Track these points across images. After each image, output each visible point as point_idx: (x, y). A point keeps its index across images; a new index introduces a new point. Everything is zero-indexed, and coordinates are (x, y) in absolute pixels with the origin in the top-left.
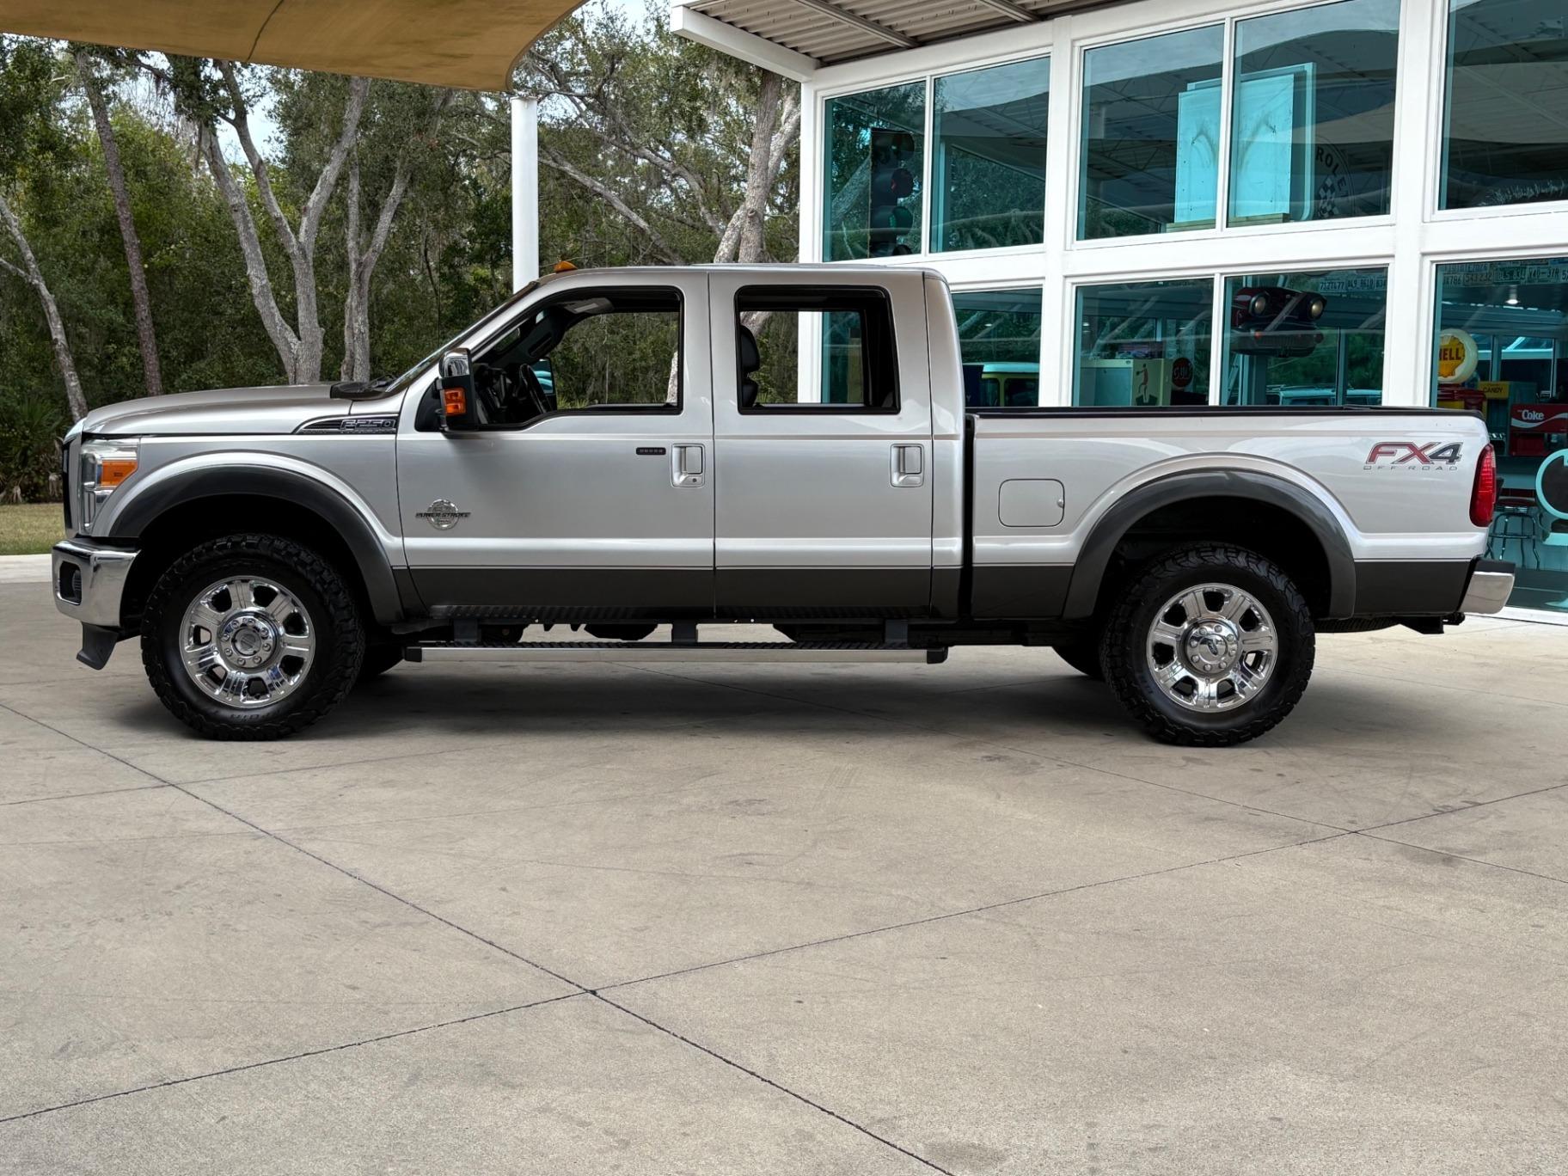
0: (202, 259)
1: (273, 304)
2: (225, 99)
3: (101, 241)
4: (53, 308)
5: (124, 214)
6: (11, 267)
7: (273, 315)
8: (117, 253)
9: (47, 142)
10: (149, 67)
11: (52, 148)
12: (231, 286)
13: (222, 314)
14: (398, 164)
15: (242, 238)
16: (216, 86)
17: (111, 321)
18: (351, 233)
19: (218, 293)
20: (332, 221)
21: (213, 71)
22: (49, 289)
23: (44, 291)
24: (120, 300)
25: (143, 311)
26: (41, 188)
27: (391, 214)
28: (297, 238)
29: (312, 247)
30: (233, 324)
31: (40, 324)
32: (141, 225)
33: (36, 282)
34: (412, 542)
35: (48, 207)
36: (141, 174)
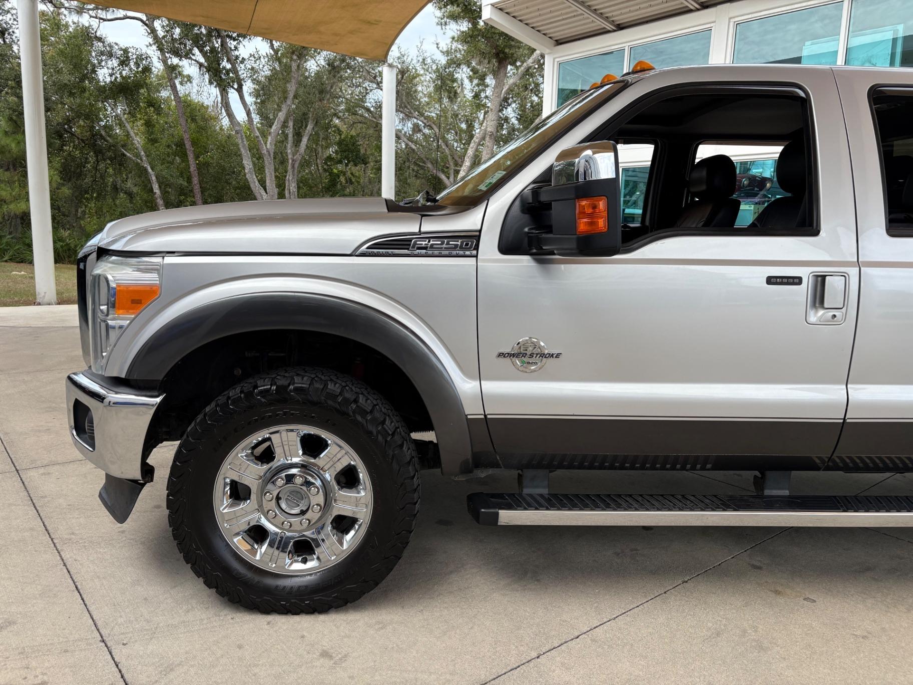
0: (221, 159)
1: (255, 177)
2: (232, 77)
3: (176, 149)
4: (154, 178)
5: (186, 136)
6: (134, 158)
7: (255, 182)
8: (184, 156)
9: (151, 103)
10: (195, 60)
11: (153, 106)
12: (234, 171)
13: (230, 184)
14: (311, 116)
15: (240, 146)
16: (228, 72)
17: (181, 185)
18: (289, 145)
19: (229, 174)
20: (281, 142)
21: (227, 64)
22: (152, 169)
23: (150, 170)
24: (185, 176)
25: (195, 180)
26: (148, 124)
27: (307, 138)
28: (266, 146)
29: (273, 151)
30: (236, 188)
31: (149, 186)
32: (194, 143)
33: (146, 165)
34: (491, 387)
35: (152, 133)
36: (194, 120)
